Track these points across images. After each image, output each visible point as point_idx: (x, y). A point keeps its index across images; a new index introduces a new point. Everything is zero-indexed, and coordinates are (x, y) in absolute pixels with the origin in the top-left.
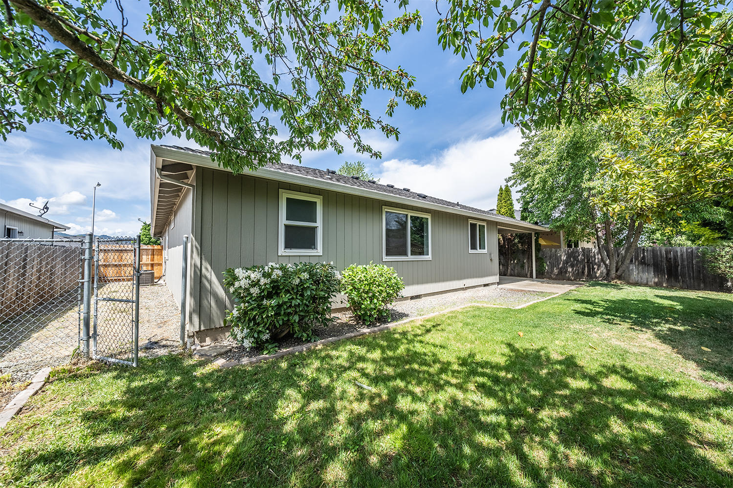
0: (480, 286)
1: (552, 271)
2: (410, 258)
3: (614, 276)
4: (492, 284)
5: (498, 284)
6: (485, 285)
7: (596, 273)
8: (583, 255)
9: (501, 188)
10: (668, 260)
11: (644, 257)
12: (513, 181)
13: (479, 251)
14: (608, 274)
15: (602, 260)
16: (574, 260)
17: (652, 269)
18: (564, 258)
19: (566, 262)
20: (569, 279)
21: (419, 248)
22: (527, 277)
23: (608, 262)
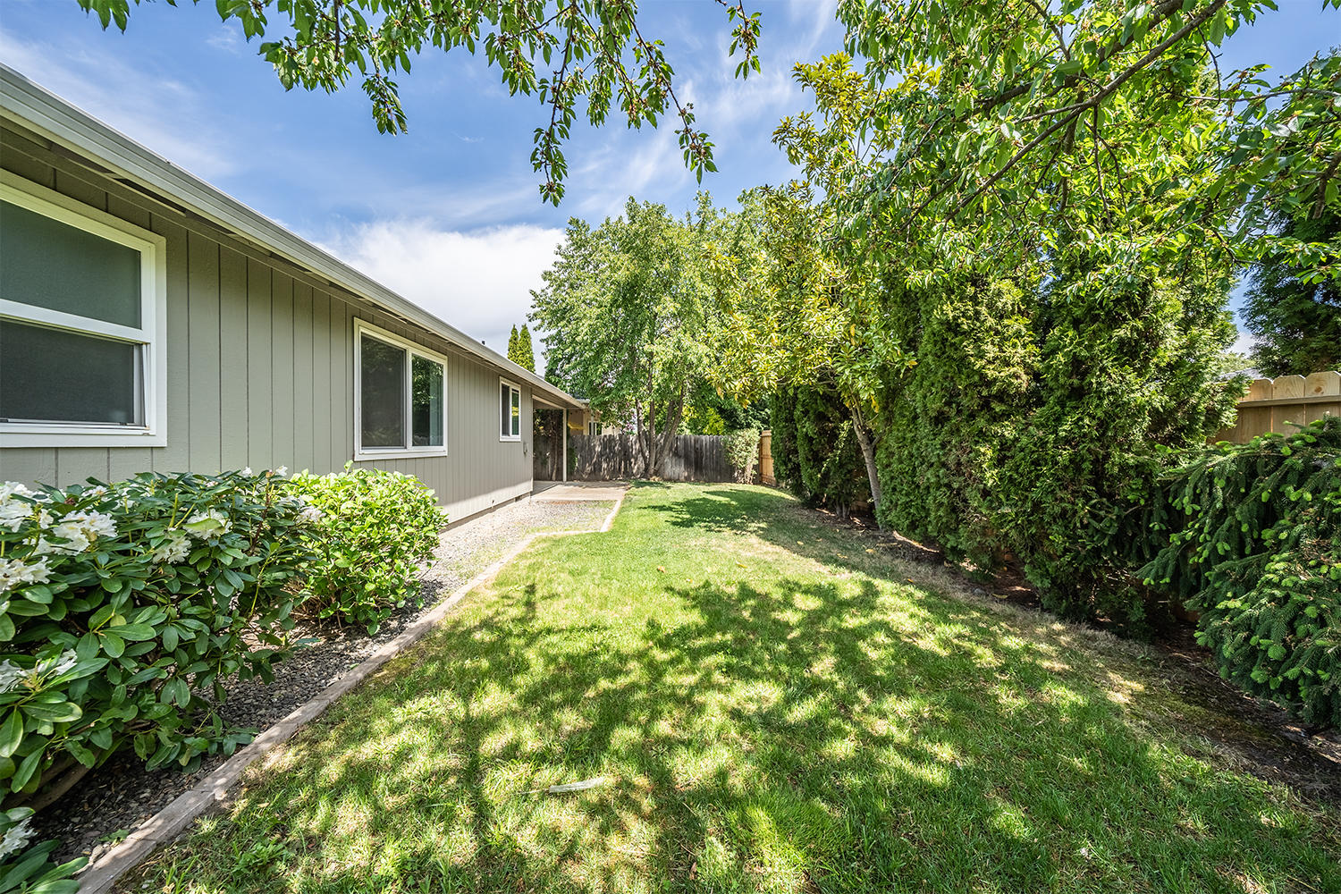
0: (510, 501)
1: (584, 468)
2: (411, 451)
3: (652, 471)
4: (525, 495)
5: (532, 493)
6: (518, 499)
7: (632, 469)
8: (620, 445)
9: (514, 329)
10: (696, 450)
11: (676, 448)
12: (539, 322)
13: (512, 437)
14: (646, 470)
15: (641, 451)
16: (611, 451)
17: (683, 461)
18: (598, 449)
19: (601, 455)
20: (604, 480)
21: (425, 429)
22: (551, 480)
23: (647, 454)
